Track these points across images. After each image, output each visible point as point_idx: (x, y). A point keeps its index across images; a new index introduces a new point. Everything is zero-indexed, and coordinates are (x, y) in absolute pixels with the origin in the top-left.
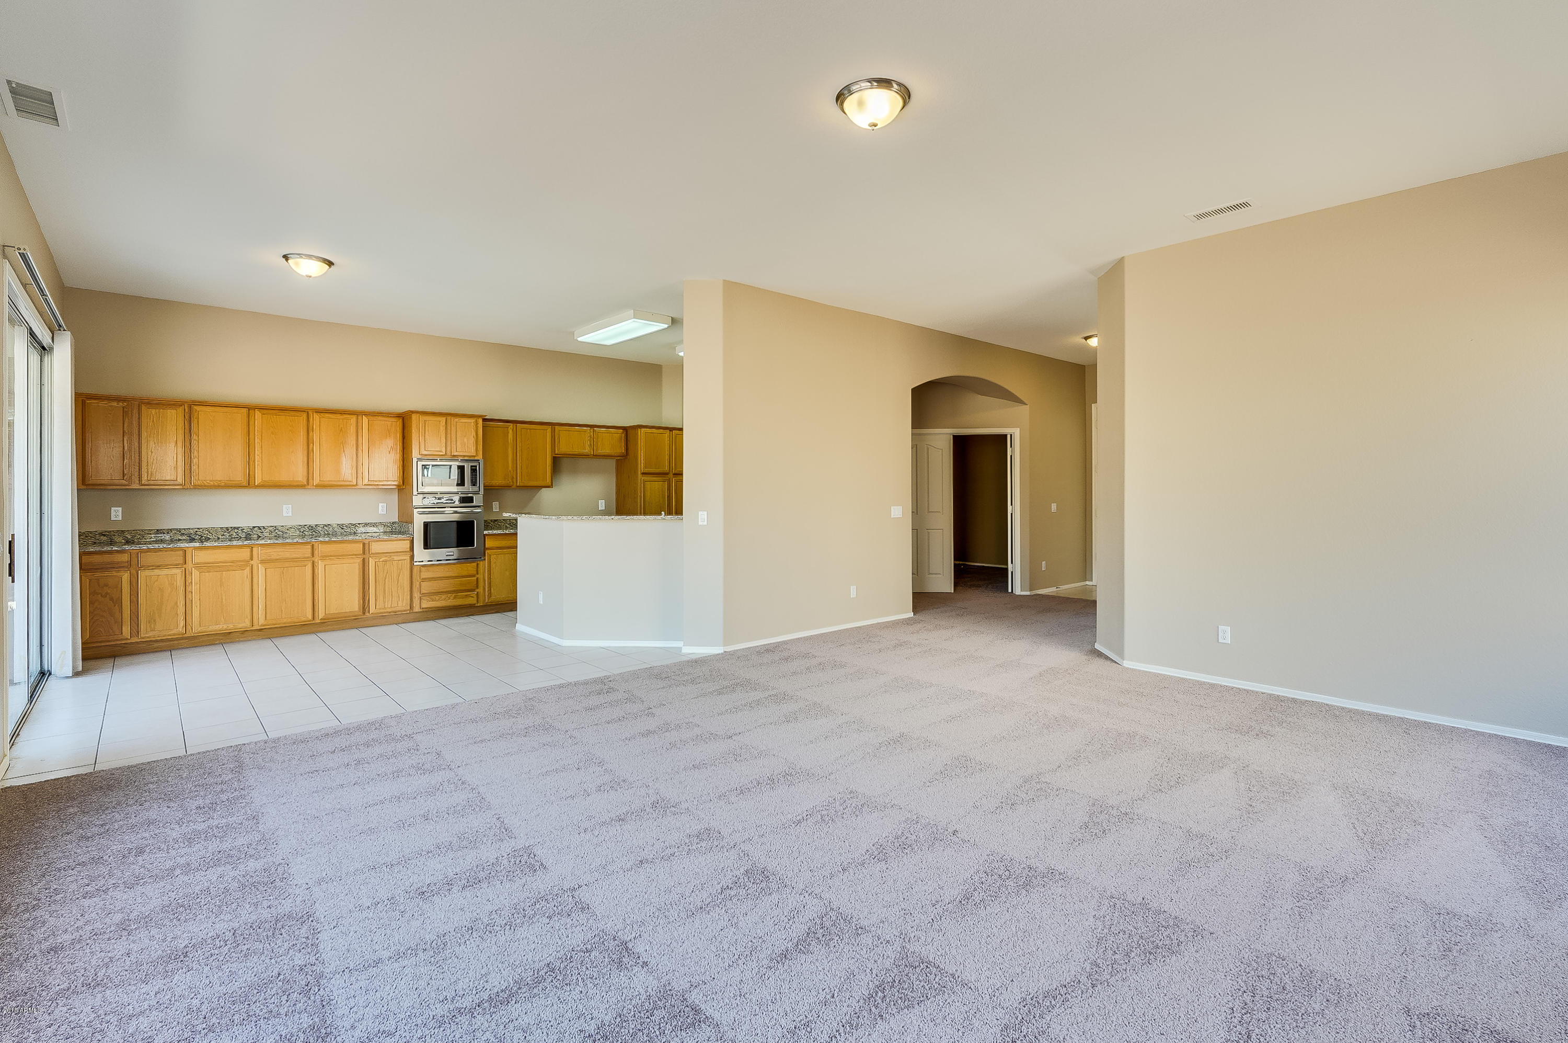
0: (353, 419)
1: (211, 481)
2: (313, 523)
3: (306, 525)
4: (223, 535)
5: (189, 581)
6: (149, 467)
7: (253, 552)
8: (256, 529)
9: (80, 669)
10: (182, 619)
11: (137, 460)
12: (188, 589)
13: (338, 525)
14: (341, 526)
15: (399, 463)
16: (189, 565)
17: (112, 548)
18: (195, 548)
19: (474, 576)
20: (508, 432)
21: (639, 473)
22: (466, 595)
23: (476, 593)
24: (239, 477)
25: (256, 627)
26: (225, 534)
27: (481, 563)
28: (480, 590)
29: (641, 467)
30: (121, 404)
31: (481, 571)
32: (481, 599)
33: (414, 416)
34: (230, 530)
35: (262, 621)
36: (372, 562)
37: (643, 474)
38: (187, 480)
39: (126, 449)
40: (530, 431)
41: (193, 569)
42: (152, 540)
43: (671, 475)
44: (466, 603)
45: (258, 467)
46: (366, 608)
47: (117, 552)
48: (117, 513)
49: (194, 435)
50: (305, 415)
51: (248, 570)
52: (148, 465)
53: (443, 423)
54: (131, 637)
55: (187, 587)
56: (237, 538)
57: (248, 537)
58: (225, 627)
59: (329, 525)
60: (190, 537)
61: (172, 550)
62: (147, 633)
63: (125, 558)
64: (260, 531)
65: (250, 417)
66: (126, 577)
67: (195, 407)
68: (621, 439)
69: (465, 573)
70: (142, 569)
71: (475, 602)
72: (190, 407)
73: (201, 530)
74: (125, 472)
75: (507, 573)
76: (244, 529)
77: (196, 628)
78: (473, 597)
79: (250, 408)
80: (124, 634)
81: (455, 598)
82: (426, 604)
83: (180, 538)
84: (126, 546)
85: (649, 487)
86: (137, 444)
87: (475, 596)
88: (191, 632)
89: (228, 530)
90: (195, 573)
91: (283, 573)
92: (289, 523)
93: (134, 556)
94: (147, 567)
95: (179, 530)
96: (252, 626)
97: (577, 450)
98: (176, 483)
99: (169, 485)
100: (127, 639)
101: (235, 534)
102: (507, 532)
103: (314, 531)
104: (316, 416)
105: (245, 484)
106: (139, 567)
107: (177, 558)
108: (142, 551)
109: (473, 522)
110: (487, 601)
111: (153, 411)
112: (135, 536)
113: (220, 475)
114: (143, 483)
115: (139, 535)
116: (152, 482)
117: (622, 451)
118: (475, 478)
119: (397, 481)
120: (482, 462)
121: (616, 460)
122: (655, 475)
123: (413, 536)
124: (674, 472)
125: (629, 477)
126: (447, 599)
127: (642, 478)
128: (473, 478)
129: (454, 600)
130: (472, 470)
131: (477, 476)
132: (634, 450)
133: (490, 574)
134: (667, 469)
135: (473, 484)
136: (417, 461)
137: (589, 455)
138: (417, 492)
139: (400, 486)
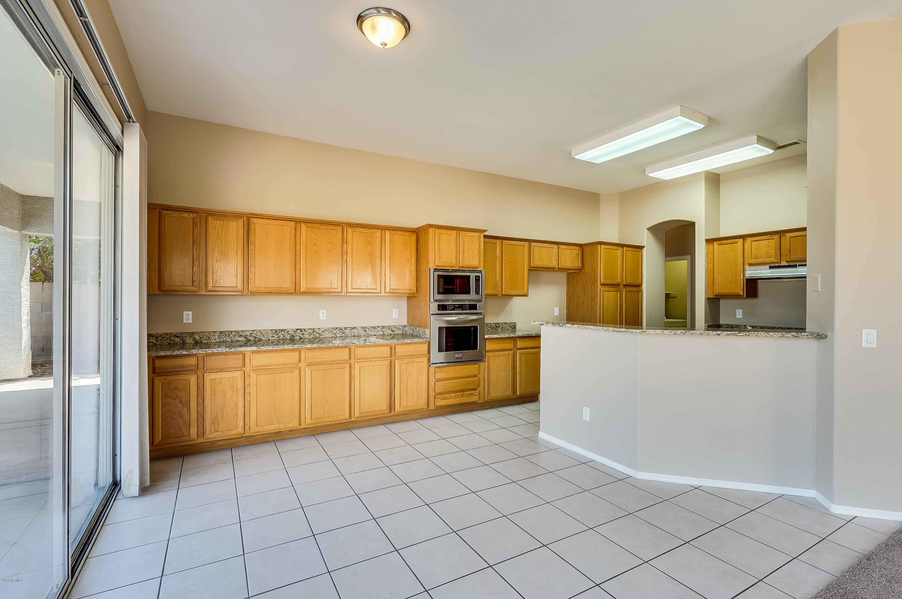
0: (378, 233)
1: (265, 288)
2: (342, 326)
3: (337, 328)
4: (273, 337)
5: (247, 383)
6: (215, 275)
7: (301, 355)
8: (298, 331)
9: (148, 483)
10: (242, 420)
11: (204, 268)
12: (247, 391)
13: (362, 328)
14: (364, 329)
15: (414, 274)
16: (248, 368)
17: (182, 352)
18: (254, 352)
19: (476, 376)
20: (496, 248)
21: (599, 284)
22: (471, 394)
23: (478, 391)
24: (288, 284)
25: (303, 426)
26: (274, 335)
27: (482, 364)
28: (481, 389)
29: (601, 277)
30: (191, 215)
31: (482, 371)
32: (482, 396)
33: (431, 231)
34: (278, 332)
35: (308, 421)
36: (397, 363)
37: (602, 285)
38: (246, 287)
39: (195, 258)
40: (512, 247)
41: (251, 371)
42: (216, 341)
43: (622, 286)
44: (471, 401)
45: (303, 275)
46: (393, 406)
47: (186, 356)
48: (188, 317)
49: (252, 245)
50: (340, 229)
51: (297, 371)
52: (213, 273)
53: (454, 236)
54: (197, 437)
55: (246, 389)
56: (284, 339)
57: (292, 340)
58: (277, 426)
59: (355, 328)
60: (246, 338)
61: (233, 353)
62: (211, 435)
63: (192, 361)
64: (302, 333)
65: (297, 229)
66: (193, 379)
67: (252, 220)
68: (578, 254)
69: (470, 374)
70: (207, 372)
71: (478, 399)
72: (248, 220)
73: (255, 332)
74: (194, 279)
75: (502, 373)
76: (289, 331)
77: (254, 429)
78: (476, 395)
79: (298, 221)
80: (191, 435)
81: (462, 396)
82: (440, 402)
83: (239, 339)
84: (194, 351)
85: (606, 297)
86: (204, 253)
87: (478, 395)
88: (249, 432)
89: (276, 332)
90: (253, 376)
91: (326, 375)
92: (324, 326)
93: (200, 360)
94: (211, 371)
95: (237, 332)
96: (300, 425)
97: (546, 264)
98: (237, 289)
99: (230, 291)
100: (194, 440)
101: (282, 336)
102: (503, 336)
103: (343, 333)
104: (350, 230)
105: (292, 290)
106: (205, 370)
107: (236, 361)
108: (208, 355)
109: (477, 326)
110: (486, 398)
111: (218, 222)
112: (202, 338)
113: (272, 283)
114: (209, 289)
115: (206, 336)
116: (216, 289)
117: (579, 265)
118: (478, 287)
119: (412, 289)
120: (483, 272)
121: (568, 273)
122: (611, 286)
123: (430, 339)
124: (624, 283)
125: (584, 287)
126: (456, 397)
127: (602, 289)
128: (477, 287)
129: (462, 398)
130: (476, 279)
131: (480, 285)
132: (592, 264)
133: (488, 374)
134: (619, 280)
135: (477, 293)
136: (434, 271)
137: (554, 269)
138: (434, 299)
139: (414, 294)
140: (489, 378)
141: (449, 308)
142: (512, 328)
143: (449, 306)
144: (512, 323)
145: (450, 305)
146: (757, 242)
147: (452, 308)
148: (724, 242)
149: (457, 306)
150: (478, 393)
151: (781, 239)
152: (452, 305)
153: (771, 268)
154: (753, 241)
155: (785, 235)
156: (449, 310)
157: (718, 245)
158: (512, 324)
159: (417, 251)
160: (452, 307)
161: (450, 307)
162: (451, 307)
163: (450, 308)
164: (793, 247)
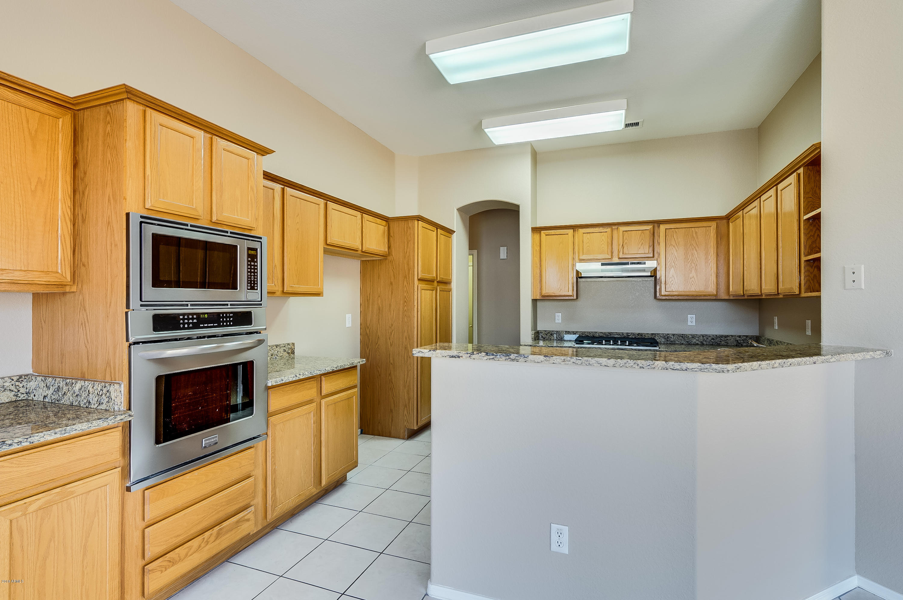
19: (248, 476)
20: (274, 198)
21: (416, 278)
22: (238, 521)
23: (253, 509)
27: (261, 445)
28: (259, 500)
29: (419, 271)
31: (261, 460)
32: (260, 515)
33: (132, 109)
37: (420, 280)
40: (300, 203)
43: (436, 282)
44: (239, 537)
53: (197, 142)
68: (384, 233)
69: (235, 475)
71: (251, 526)
75: (298, 453)
78: (247, 520)
81: (218, 535)
82: (161, 579)
85: (424, 298)
87: (251, 517)
97: (347, 243)
109: (253, 361)
110: (269, 515)
117: (385, 250)
118: (254, 272)
119: (58, 272)
120: (264, 240)
121: (362, 262)
122: (426, 283)
123: (130, 416)
124: (438, 279)
125: (391, 283)
126: (203, 545)
127: (420, 285)
128: (251, 272)
129: (218, 542)
130: (249, 256)
131: (257, 269)
132: (404, 249)
133: (274, 464)
134: (434, 275)
135: (251, 286)
136: (141, 223)
137: (357, 251)
138: (141, 300)
139: (63, 285)
140: (274, 471)
141: (184, 324)
142: (288, 353)
143: (186, 317)
144: (288, 344)
145: (188, 314)
146: (588, 234)
147: (192, 323)
148: (553, 232)
149: (206, 316)
150: (253, 512)
151: (613, 232)
152: (193, 314)
153: (603, 264)
154: (584, 233)
155: (617, 228)
156: (184, 328)
157: (546, 235)
158: (289, 346)
159: (75, 165)
160: (193, 319)
161: (188, 319)
162: (191, 321)
163: (188, 324)
164: (626, 243)
